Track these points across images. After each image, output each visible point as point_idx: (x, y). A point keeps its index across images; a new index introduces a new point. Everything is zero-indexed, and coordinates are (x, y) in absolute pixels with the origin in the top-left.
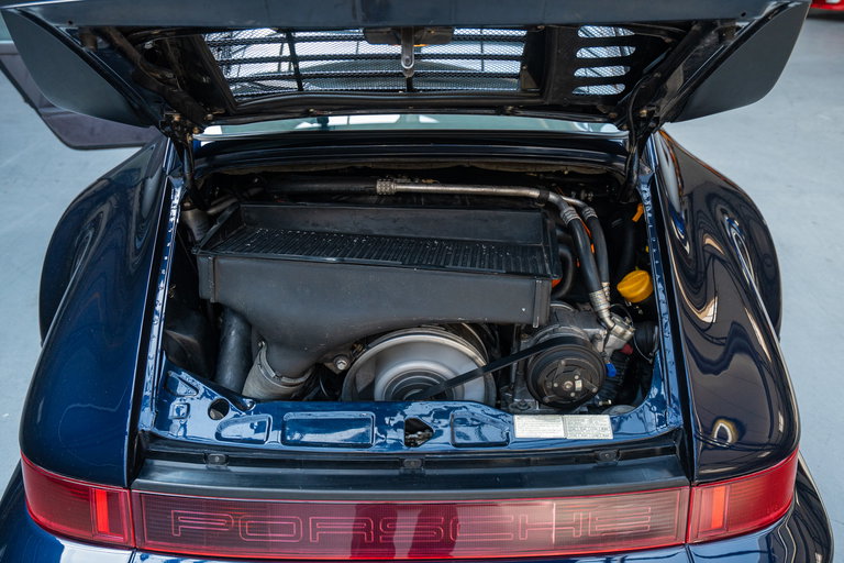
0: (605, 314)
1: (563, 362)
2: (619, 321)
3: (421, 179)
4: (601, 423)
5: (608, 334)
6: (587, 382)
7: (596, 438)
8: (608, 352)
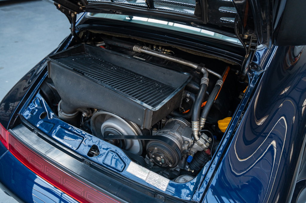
0: (196, 134)
1: (156, 148)
2: (205, 138)
3: (165, 49)
4: (164, 182)
5: (194, 143)
6: (167, 161)
7: (158, 187)
8: (194, 151)
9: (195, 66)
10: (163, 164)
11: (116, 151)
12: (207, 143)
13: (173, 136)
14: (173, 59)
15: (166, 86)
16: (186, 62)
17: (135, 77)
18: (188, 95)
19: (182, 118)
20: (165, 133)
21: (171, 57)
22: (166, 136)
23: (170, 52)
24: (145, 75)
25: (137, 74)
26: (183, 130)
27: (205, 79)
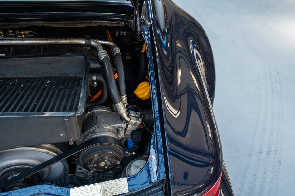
0: (125, 115)
1: (96, 155)
2: (134, 115)
3: (21, 31)
4: (122, 183)
5: (127, 125)
6: (113, 160)
7: (119, 194)
8: (128, 133)
9: (82, 42)
10: (109, 166)
11: (40, 191)
12: (139, 118)
13: (104, 130)
14: (49, 41)
15: (61, 78)
16: (68, 39)
17: (9, 84)
18: (94, 78)
19: (99, 106)
20: (94, 133)
21: (45, 40)
22: (98, 135)
23: (30, 34)
24: (22, 76)
25: (8, 79)
26: (108, 118)
27: (103, 52)
